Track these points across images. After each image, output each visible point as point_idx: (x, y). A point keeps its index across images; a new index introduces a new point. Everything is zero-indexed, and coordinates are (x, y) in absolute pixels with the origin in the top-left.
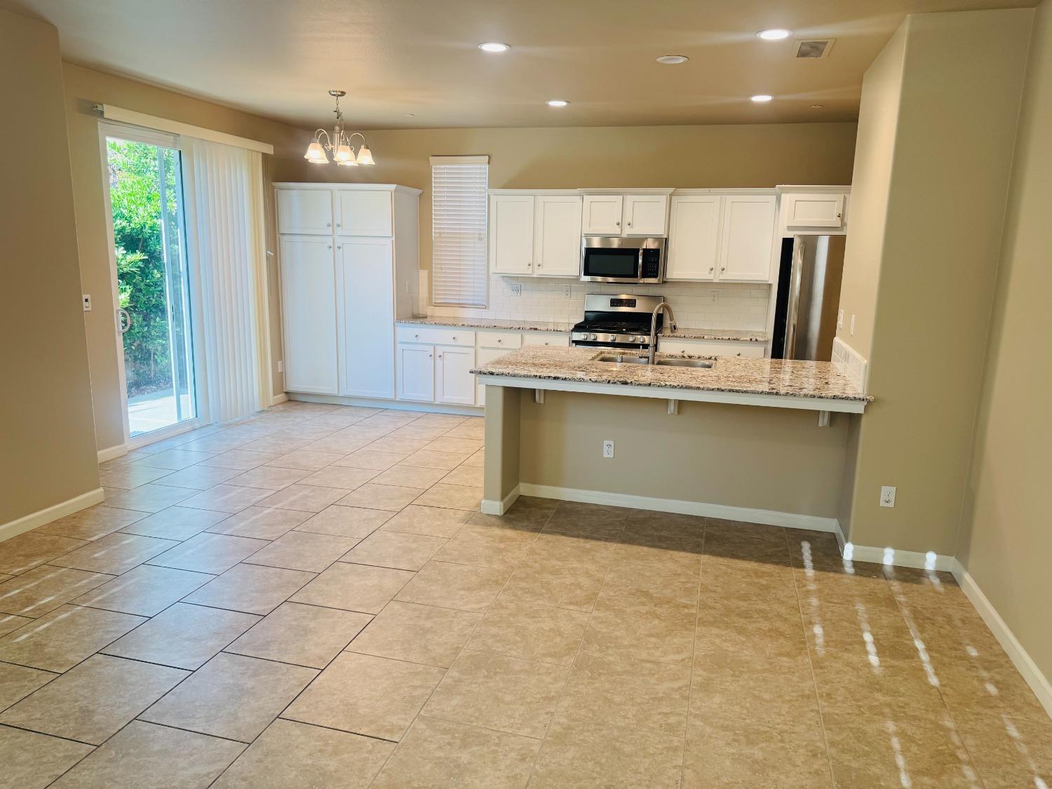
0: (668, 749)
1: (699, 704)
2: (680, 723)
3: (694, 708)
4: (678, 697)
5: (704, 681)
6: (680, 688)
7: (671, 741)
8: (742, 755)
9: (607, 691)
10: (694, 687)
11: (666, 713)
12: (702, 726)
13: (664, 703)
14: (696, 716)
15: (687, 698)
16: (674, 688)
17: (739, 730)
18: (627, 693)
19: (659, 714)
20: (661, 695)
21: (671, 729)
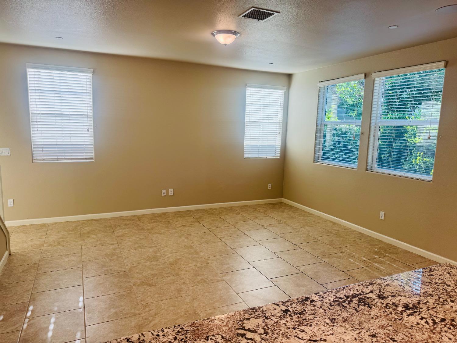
0: (144, 300)
1: (140, 319)
2: (144, 309)
3: (141, 317)
4: (150, 318)
5: (142, 330)
6: (150, 322)
7: (144, 303)
8: (118, 308)
9: (177, 309)
10: (145, 325)
11: (151, 310)
12: (136, 311)
13: (153, 314)
14: (139, 314)
15: (146, 319)
16: (153, 321)
17: (121, 315)
18: (170, 312)
19: (153, 309)
20: (156, 316)
21: (146, 306)
